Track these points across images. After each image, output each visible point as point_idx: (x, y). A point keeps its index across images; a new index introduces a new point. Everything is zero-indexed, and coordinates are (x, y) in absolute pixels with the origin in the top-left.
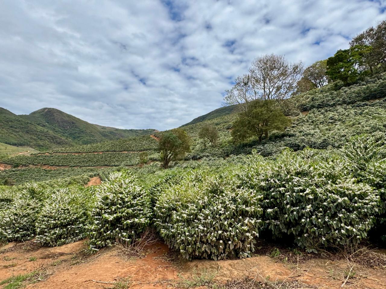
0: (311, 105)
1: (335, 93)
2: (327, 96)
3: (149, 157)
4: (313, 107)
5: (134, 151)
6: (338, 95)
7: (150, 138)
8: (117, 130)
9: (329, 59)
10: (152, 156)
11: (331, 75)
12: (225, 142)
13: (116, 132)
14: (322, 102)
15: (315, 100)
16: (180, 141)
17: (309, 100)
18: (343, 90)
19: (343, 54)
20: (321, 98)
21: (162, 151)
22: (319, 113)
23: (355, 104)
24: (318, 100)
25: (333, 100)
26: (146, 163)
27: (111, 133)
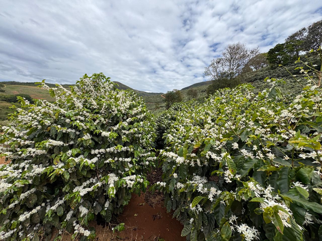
0: (255, 79)
1: (272, 71)
2: (266, 73)
3: (160, 105)
4: (256, 79)
5: (153, 103)
6: (274, 72)
7: (161, 96)
8: (146, 93)
9: (270, 50)
10: (161, 105)
11: (270, 60)
12: (201, 98)
13: (145, 94)
14: (262, 77)
15: (258, 75)
16: (177, 96)
17: (253, 76)
18: (277, 69)
19: (281, 46)
20: (262, 74)
21: (167, 102)
22: (262, 82)
23: (289, 77)
24: (260, 75)
25: (270, 75)
26: (158, 108)
27: (143, 94)
